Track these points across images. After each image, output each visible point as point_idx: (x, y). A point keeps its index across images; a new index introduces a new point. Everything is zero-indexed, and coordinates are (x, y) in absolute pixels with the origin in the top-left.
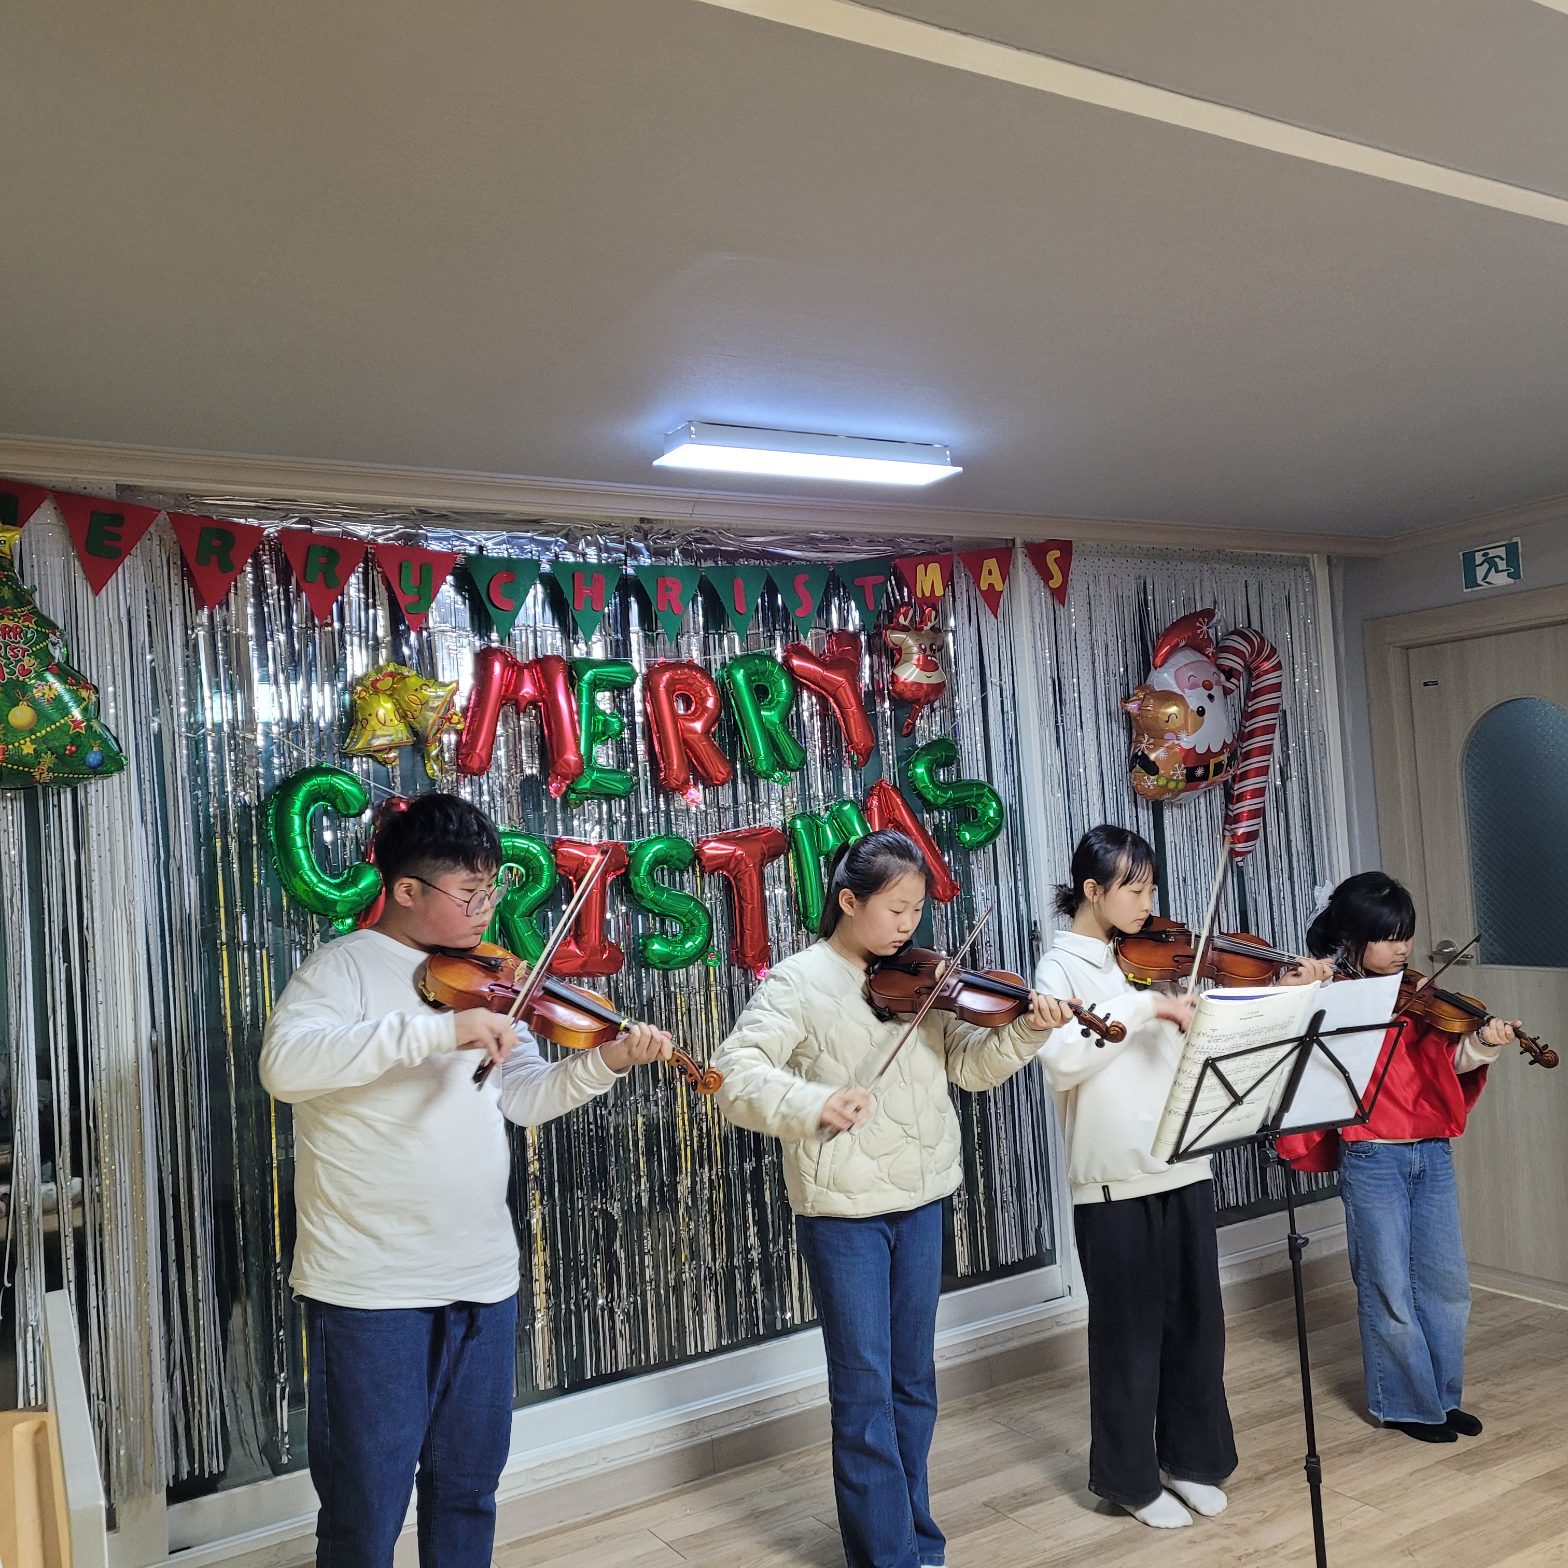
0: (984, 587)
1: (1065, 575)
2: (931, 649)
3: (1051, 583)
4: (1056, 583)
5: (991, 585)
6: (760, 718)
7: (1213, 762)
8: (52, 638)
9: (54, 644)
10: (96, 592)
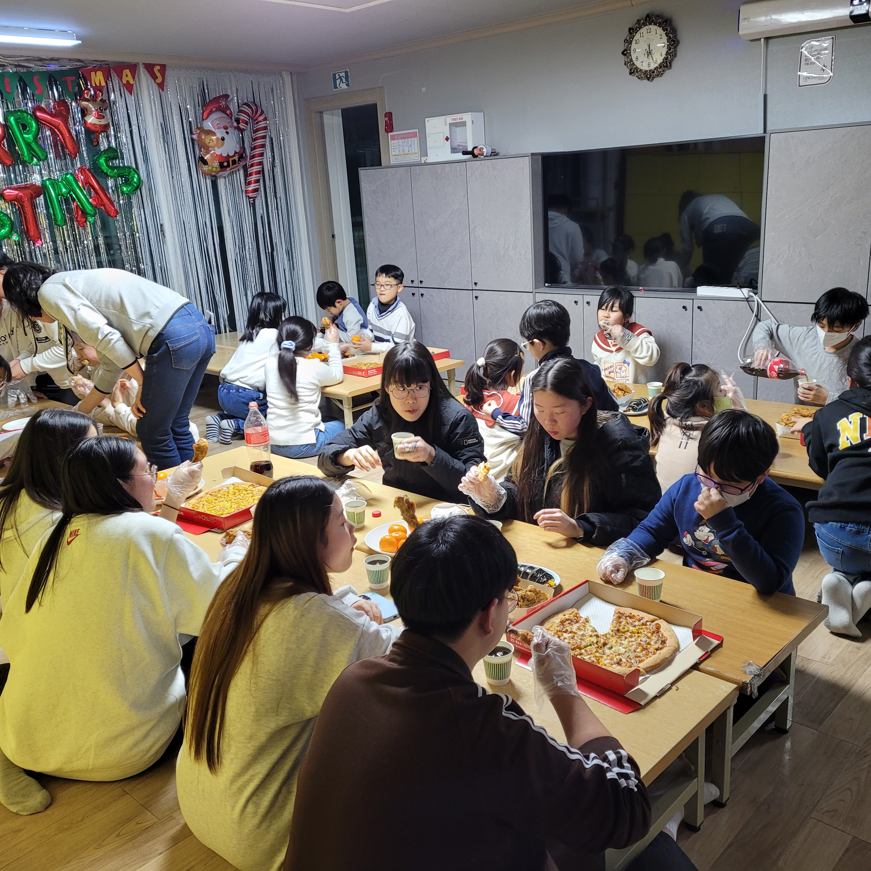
0: (125, 82)
1: (163, 77)
2: (100, 109)
3: (157, 81)
5: (128, 81)
6: (23, 138)
7: (231, 160)
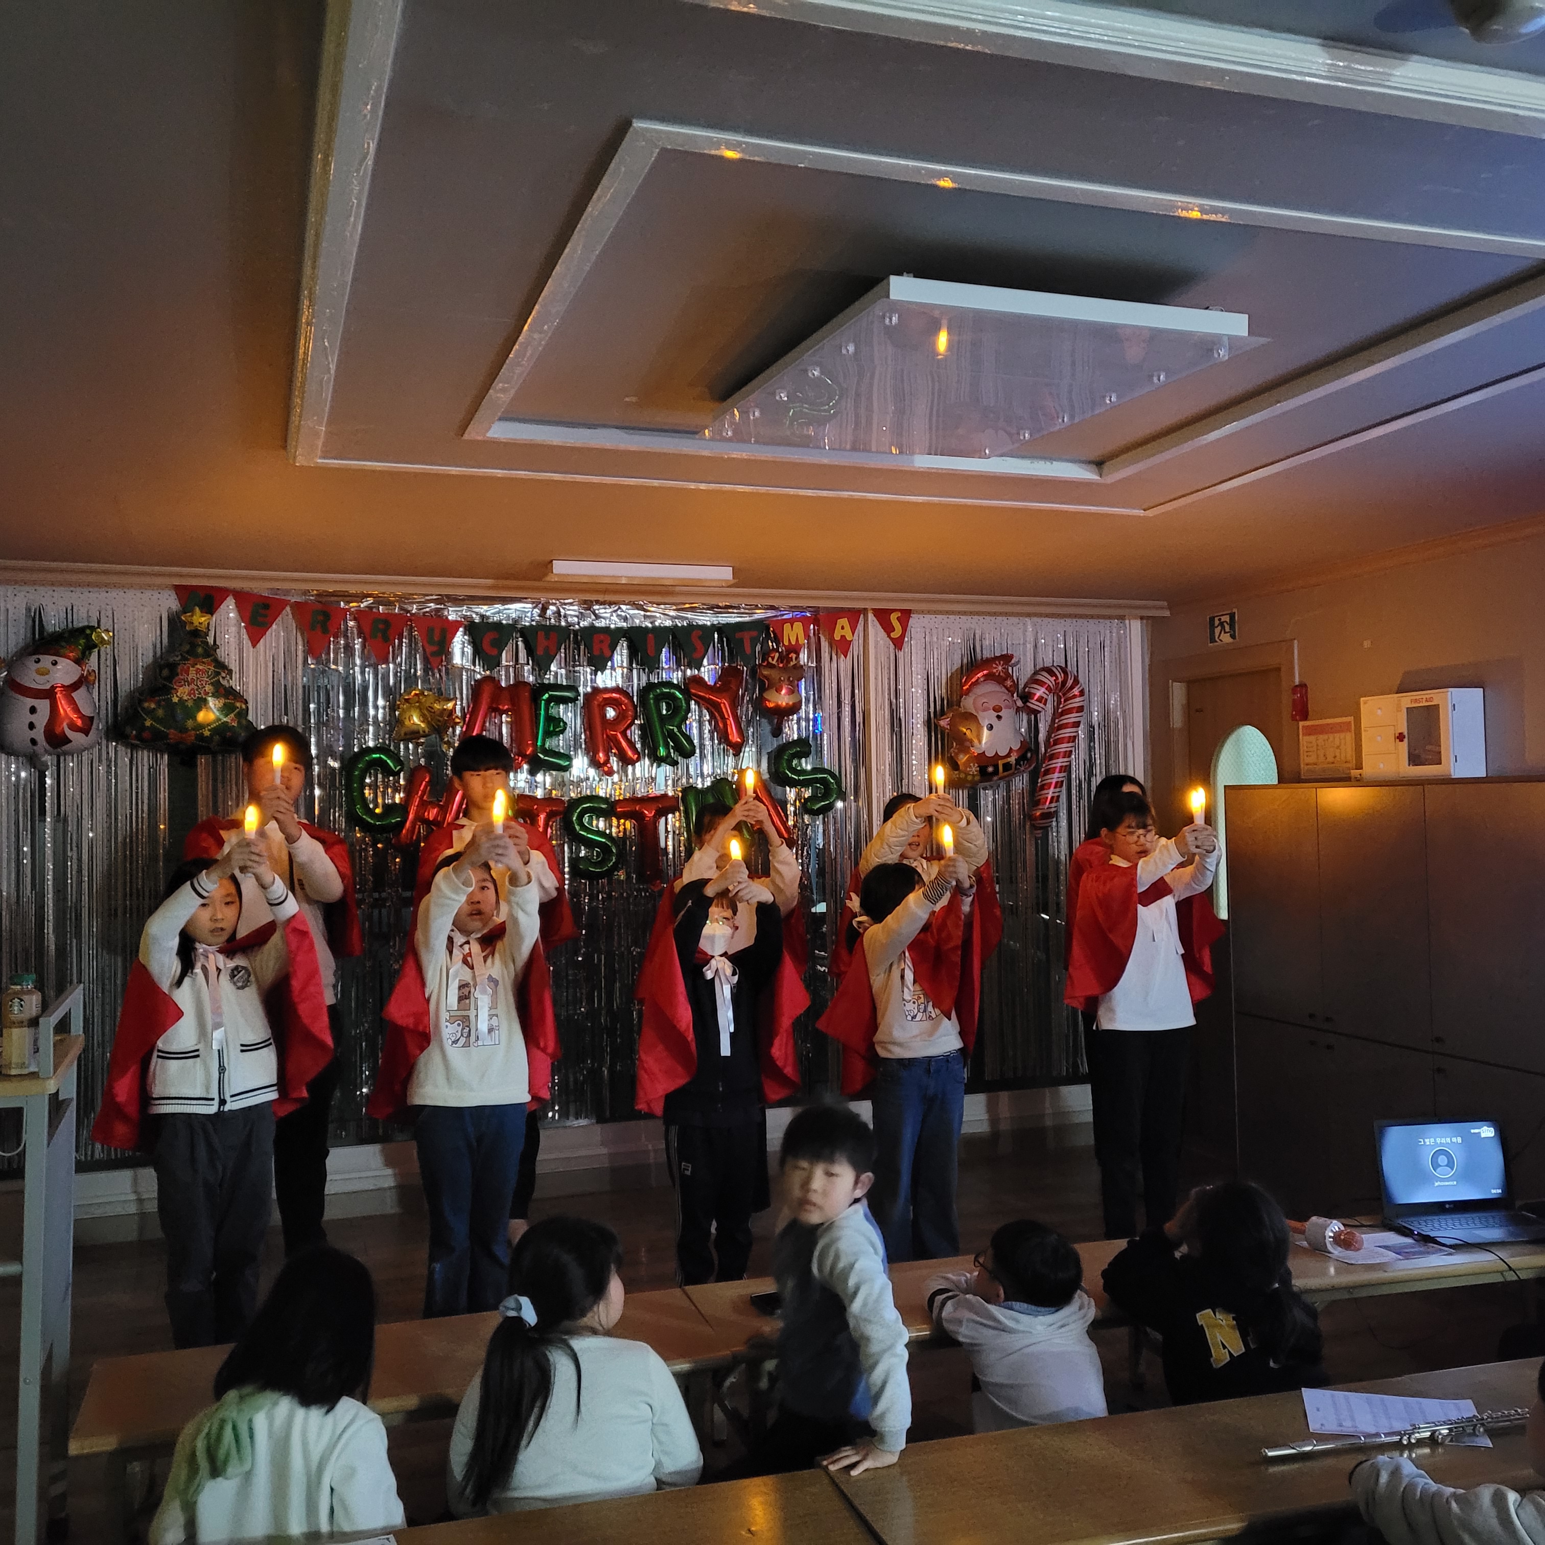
0: (837, 638)
1: (904, 630)
2: (789, 680)
3: (892, 635)
4: (896, 634)
5: (843, 637)
6: (662, 724)
7: (1001, 763)
8: (224, 675)
9: (223, 678)
10: (254, 646)
